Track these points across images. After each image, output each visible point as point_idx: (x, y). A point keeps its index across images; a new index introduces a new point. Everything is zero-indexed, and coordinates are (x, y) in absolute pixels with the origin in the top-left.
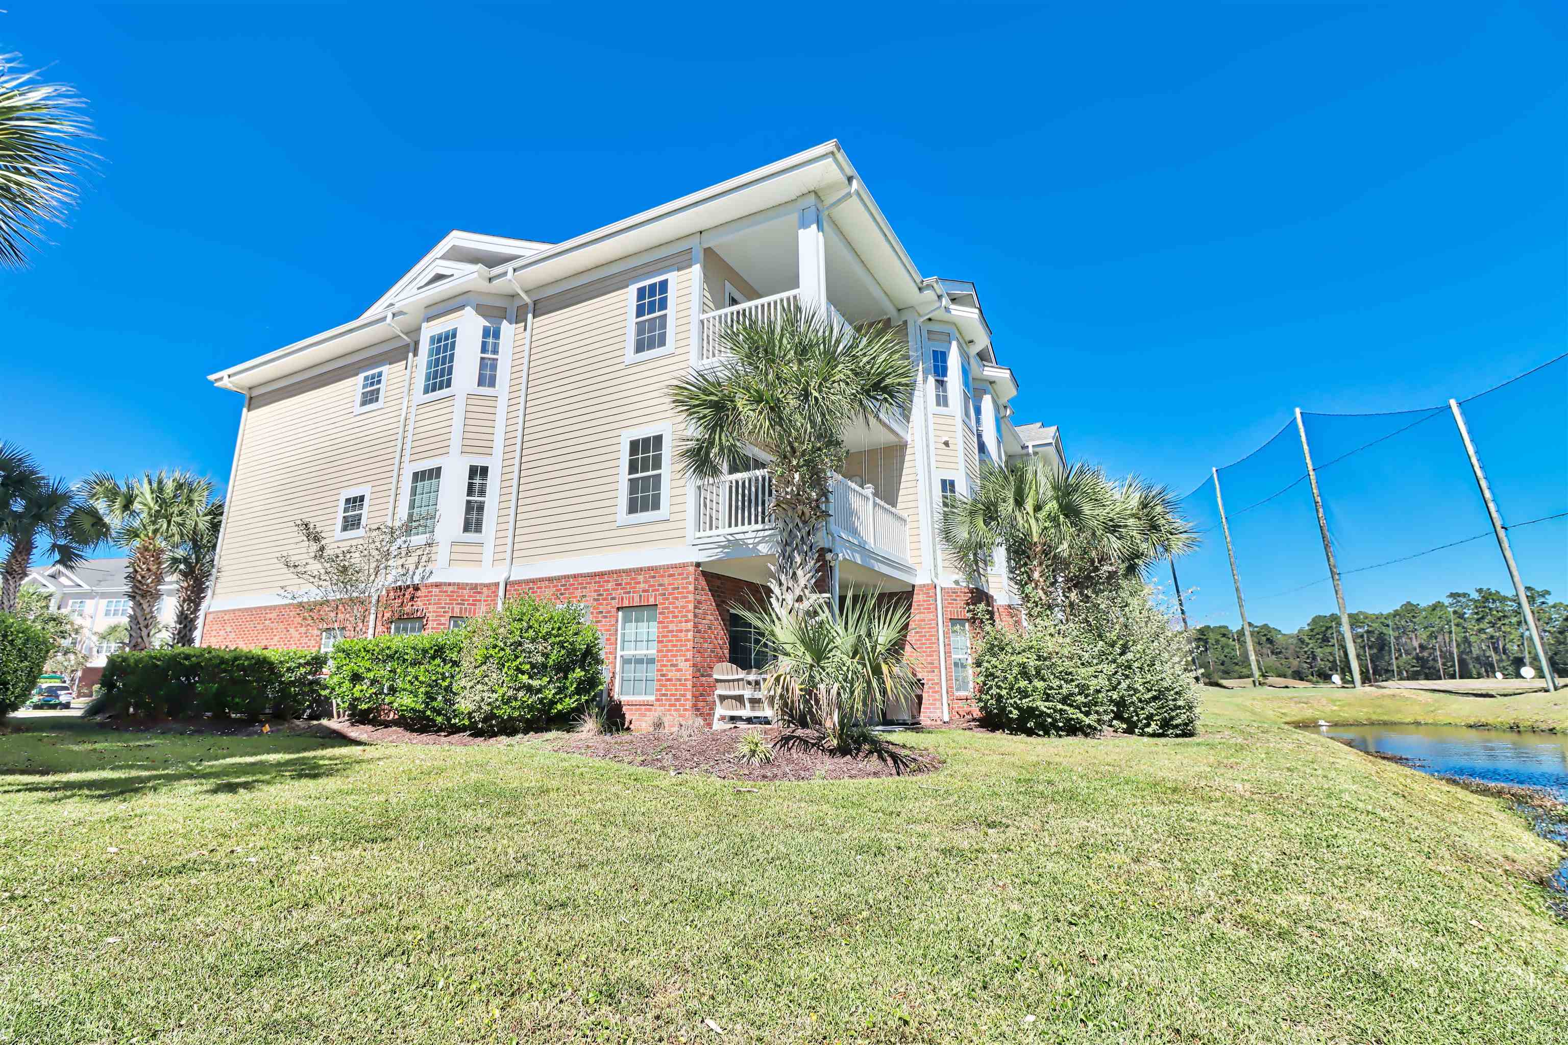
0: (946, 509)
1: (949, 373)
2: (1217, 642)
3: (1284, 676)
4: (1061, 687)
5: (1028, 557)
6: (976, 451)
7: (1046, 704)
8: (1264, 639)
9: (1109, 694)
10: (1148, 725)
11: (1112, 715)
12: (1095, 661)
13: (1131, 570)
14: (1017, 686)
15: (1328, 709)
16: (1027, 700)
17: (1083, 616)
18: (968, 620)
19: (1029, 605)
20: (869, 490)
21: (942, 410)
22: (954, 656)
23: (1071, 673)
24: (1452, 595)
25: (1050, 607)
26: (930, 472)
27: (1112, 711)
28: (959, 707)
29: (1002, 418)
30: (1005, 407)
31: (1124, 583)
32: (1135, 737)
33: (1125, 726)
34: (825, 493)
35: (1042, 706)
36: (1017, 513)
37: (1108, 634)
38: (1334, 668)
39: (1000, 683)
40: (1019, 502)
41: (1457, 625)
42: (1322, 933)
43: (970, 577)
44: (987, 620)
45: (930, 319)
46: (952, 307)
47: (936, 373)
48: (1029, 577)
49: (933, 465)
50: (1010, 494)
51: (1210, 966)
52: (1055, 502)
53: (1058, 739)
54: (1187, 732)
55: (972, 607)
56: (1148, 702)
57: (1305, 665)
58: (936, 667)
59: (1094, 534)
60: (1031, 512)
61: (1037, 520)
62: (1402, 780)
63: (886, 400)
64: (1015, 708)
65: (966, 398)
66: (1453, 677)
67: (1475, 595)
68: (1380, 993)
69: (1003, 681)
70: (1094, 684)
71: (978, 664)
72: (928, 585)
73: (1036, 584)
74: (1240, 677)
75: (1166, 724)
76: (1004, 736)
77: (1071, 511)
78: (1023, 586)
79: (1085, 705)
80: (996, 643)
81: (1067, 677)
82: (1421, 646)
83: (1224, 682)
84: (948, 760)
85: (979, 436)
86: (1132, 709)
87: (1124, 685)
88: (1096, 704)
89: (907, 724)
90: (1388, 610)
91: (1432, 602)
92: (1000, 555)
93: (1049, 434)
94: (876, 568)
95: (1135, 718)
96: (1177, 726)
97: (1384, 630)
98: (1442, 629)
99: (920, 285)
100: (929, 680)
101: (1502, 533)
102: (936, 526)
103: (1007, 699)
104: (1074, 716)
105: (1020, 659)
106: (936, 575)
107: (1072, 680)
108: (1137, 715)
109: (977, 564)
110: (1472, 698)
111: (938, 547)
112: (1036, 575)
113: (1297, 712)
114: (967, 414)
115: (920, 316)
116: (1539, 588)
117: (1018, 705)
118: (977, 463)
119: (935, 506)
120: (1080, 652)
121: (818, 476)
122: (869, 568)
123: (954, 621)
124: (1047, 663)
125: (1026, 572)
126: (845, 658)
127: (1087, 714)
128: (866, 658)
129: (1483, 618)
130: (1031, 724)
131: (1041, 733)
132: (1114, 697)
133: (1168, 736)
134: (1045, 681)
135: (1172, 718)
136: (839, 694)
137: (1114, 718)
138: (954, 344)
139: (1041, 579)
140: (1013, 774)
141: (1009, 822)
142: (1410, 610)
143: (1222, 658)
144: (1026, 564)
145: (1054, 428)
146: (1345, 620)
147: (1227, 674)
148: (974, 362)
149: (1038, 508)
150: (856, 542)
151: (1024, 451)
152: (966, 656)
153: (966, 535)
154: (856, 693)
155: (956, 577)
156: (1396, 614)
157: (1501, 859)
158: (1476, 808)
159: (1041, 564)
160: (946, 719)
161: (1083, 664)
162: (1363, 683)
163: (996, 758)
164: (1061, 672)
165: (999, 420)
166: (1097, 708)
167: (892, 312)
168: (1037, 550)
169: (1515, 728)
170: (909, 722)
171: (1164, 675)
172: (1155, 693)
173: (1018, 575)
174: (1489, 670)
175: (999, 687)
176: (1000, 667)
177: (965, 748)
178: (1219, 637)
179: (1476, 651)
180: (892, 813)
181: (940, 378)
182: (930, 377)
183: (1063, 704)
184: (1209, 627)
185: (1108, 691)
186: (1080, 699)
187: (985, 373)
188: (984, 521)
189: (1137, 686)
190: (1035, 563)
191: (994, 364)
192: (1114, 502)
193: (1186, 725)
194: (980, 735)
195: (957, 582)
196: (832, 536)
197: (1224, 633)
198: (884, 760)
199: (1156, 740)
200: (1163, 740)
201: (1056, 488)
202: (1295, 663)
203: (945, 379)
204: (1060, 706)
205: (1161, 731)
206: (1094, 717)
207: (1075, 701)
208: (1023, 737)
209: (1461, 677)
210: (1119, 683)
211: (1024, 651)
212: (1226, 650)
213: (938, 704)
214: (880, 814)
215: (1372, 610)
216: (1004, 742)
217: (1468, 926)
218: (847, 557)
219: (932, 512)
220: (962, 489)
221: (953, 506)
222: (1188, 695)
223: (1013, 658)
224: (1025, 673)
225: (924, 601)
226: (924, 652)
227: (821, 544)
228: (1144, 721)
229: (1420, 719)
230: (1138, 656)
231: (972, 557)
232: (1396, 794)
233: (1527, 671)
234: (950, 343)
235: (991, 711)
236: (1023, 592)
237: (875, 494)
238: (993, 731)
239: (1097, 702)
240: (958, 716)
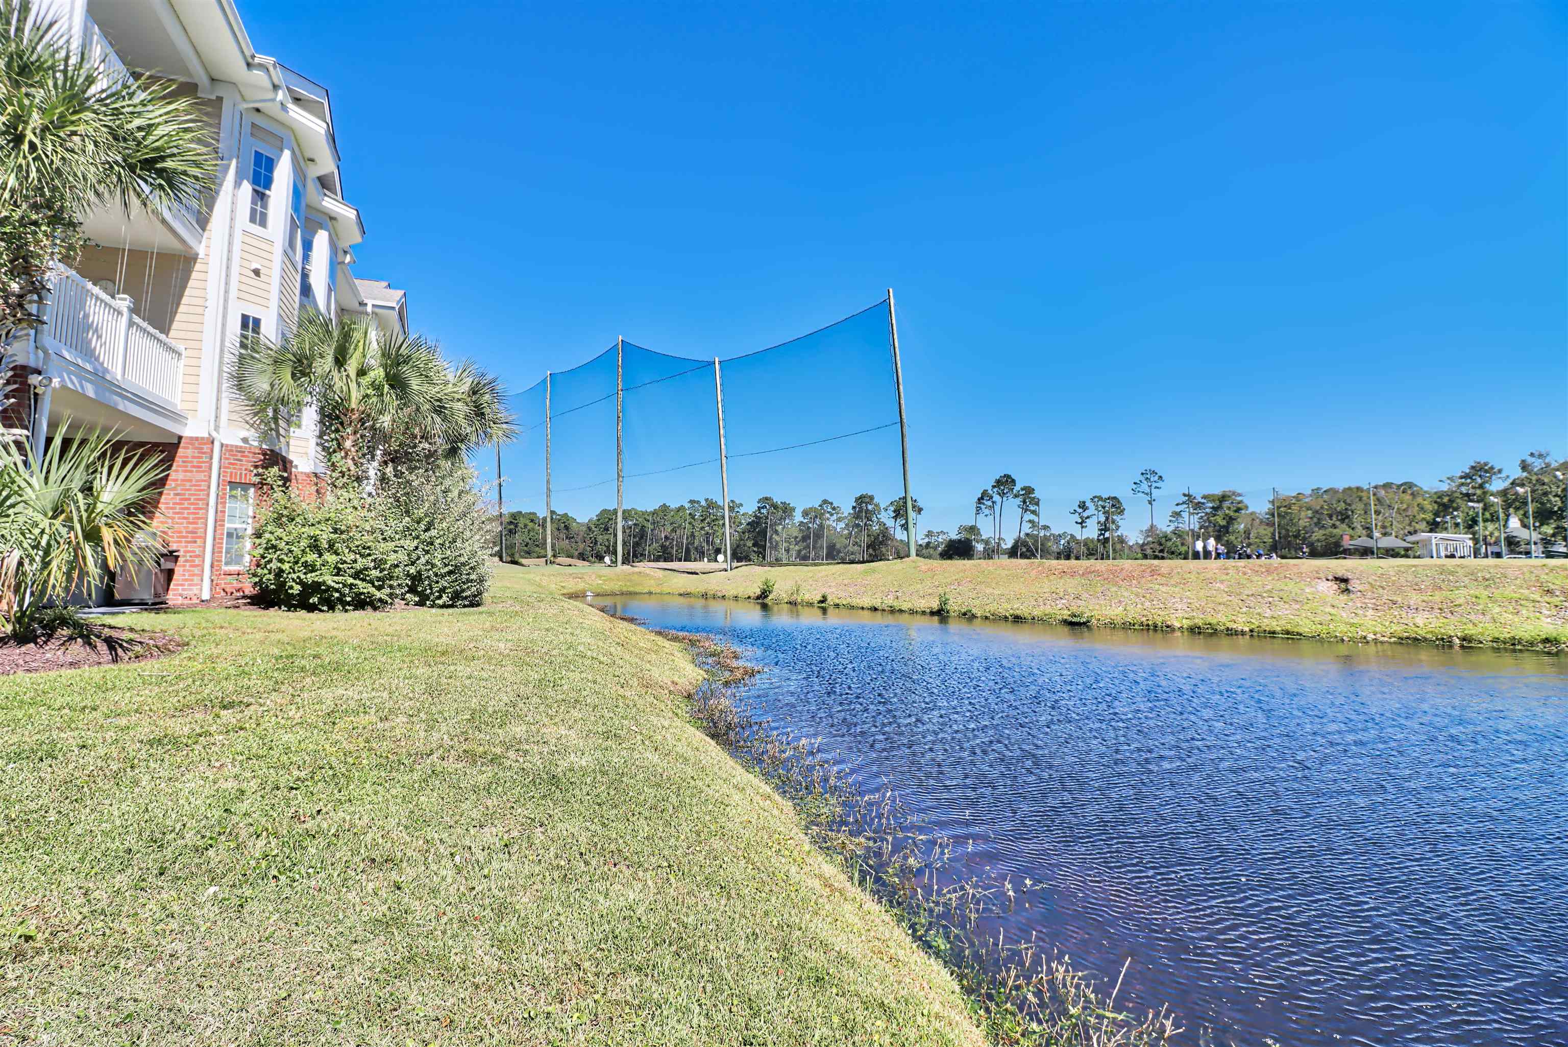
0: (243, 351)
1: (273, 186)
2: (526, 526)
3: (570, 556)
4: (355, 561)
5: (342, 424)
6: (298, 292)
7: (336, 578)
8: (563, 525)
9: (407, 568)
10: (440, 597)
11: (406, 589)
12: (397, 536)
13: (453, 452)
14: (303, 560)
15: (595, 583)
16: (313, 574)
17: (394, 491)
18: (254, 485)
19: (334, 475)
20: (124, 302)
21: (256, 229)
22: (227, 525)
23: (369, 548)
24: (692, 502)
25: (358, 479)
26: (226, 300)
27: (407, 585)
28: (225, 583)
29: (339, 263)
30: (345, 252)
31: (442, 462)
32: (425, 608)
33: (417, 599)
34: (38, 289)
35: (330, 580)
36: (335, 373)
37: (416, 511)
38: (607, 551)
39: (283, 556)
40: (340, 361)
41: (690, 523)
42: (526, 752)
43: (265, 436)
44: (279, 486)
45: (258, 110)
46: (291, 106)
47: (256, 181)
48: (339, 445)
49: (233, 293)
50: (330, 353)
51: (422, 799)
52: (381, 369)
53: (343, 614)
54: (475, 602)
55: (260, 470)
56: (443, 576)
57: (589, 549)
58: (200, 537)
59: (418, 409)
60: (353, 375)
61: (359, 384)
62: (625, 633)
63: (161, 187)
64: (297, 583)
65: (293, 226)
66: (680, 560)
67: (703, 503)
68: (554, 788)
69: (287, 555)
70: (392, 559)
71: (258, 535)
72: (203, 438)
73: (347, 454)
74: (538, 557)
75: (456, 596)
76: (280, 612)
77: (397, 382)
78: (330, 454)
79: (379, 579)
80: (285, 512)
81: (364, 551)
82: (666, 537)
83: (523, 561)
84: (193, 643)
85: (305, 276)
86: (427, 582)
87: (423, 560)
88: (391, 578)
89: (146, 604)
90: (650, 509)
91: (678, 506)
92: (310, 416)
93: (393, 298)
94: (121, 407)
95: (429, 591)
96: (466, 598)
97: (645, 523)
98: (681, 525)
99: (250, 60)
100: (186, 552)
101: (724, 459)
102: (226, 369)
103: (290, 573)
104: (365, 591)
105: (312, 531)
106: (217, 428)
107: (369, 555)
108: (431, 589)
109: (276, 422)
110: (686, 575)
111: (224, 395)
112: (348, 444)
113: (572, 586)
114: (292, 244)
115: (244, 100)
116: (738, 502)
117: (301, 580)
118: (297, 306)
119: (227, 344)
120: (383, 527)
121: (26, 261)
122: (107, 406)
123: (233, 485)
124: (343, 536)
125: (337, 439)
126: (38, 517)
127: (379, 588)
128: (76, 519)
129: (705, 519)
130: (314, 600)
131: (325, 608)
132: (411, 571)
133: (456, 606)
134: (338, 554)
135: (463, 591)
136: (20, 564)
137: (408, 592)
138: (287, 154)
139: (353, 449)
140: (276, 651)
141: (252, 700)
142: (665, 508)
143: (527, 540)
144: (337, 431)
145: (401, 293)
146: (620, 514)
147: (529, 554)
148: (312, 188)
149: (362, 373)
150: (88, 367)
151: (361, 308)
152: (244, 526)
153: (266, 387)
154: (54, 565)
155: (244, 434)
156: (654, 513)
157: (669, 683)
158: (666, 650)
159: (355, 433)
160: (206, 596)
161: (384, 539)
162: (623, 563)
163: (259, 636)
164: (357, 547)
165: (335, 265)
166: (391, 582)
167: (202, 79)
168: (354, 417)
169: (705, 596)
170: (150, 602)
171: (462, 552)
172: (451, 568)
173: (327, 441)
174: (701, 555)
175: (281, 561)
176: (286, 539)
177: (222, 627)
178: (528, 522)
179: (696, 543)
180: (84, 708)
181: (260, 189)
182: (245, 183)
183: (355, 579)
184: (521, 512)
185: (406, 566)
186: (375, 573)
187: (324, 203)
188: (293, 375)
189: (436, 561)
190: (349, 430)
191: (339, 198)
192: (446, 383)
193: (475, 596)
194: (248, 613)
195: (245, 440)
196: (46, 352)
197: (532, 517)
198: (94, 647)
199: (445, 611)
200: (450, 610)
201: (385, 354)
202: (581, 546)
203: (267, 192)
204: (350, 581)
205: (450, 603)
206: (387, 591)
207: (368, 576)
208: (303, 613)
209: (685, 561)
210: (419, 558)
211: (319, 523)
212: (532, 534)
213: (196, 580)
214: (66, 711)
215: (640, 508)
216: (278, 620)
217: (629, 729)
218: (70, 385)
219: (222, 351)
220: (270, 331)
221: (254, 350)
222: (482, 570)
223: (303, 530)
224: (316, 546)
225: (194, 457)
226: (185, 518)
227: (21, 360)
228: (437, 594)
229: (652, 590)
230: (441, 533)
231: (271, 414)
232: (618, 644)
233: (720, 557)
234: (282, 150)
235: (267, 586)
236: (329, 461)
237: (135, 310)
238: (266, 608)
239: (392, 577)
240: (223, 594)
